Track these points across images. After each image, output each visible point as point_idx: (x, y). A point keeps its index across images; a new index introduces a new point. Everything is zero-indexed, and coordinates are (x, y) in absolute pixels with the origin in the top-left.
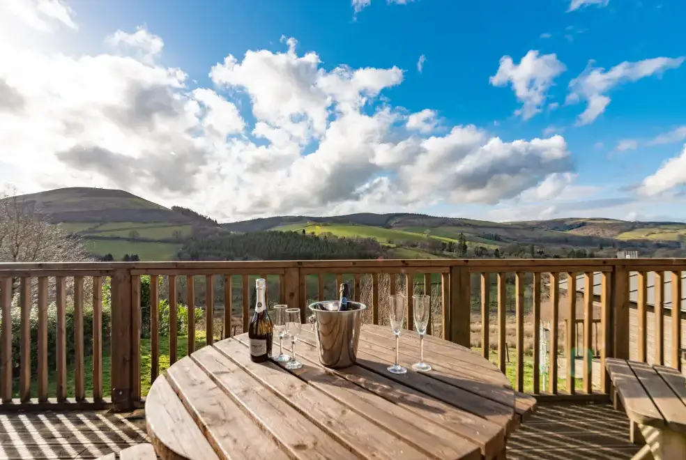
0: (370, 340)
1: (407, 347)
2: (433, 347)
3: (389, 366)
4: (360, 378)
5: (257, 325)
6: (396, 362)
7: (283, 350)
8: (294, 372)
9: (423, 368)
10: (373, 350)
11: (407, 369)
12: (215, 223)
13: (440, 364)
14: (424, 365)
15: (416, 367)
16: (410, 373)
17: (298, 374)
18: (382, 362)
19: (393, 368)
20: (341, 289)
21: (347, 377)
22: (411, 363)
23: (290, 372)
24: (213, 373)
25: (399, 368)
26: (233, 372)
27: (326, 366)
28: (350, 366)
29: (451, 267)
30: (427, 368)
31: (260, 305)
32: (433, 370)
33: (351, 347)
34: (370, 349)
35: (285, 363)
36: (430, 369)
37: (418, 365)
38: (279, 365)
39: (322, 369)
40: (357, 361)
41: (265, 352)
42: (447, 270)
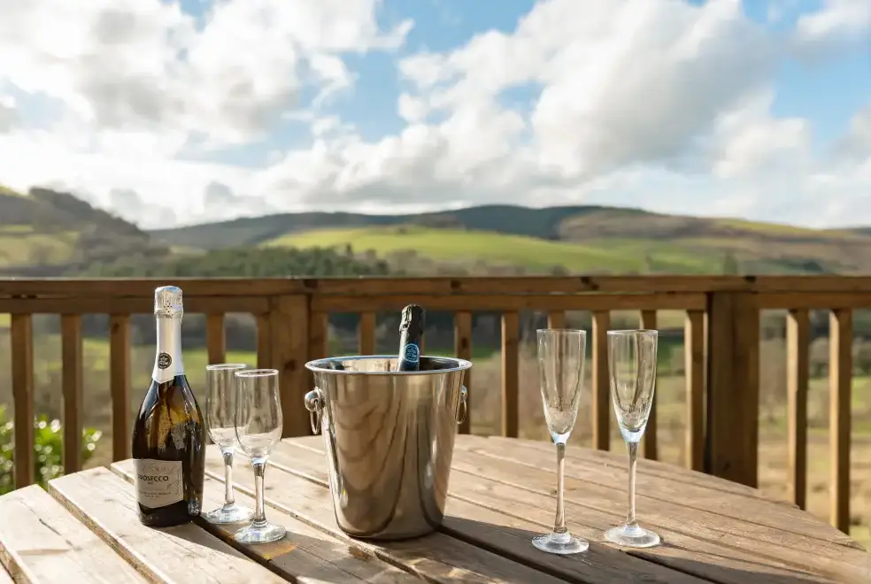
0: (492, 474)
1: (592, 487)
2: (664, 488)
3: (538, 535)
4: (450, 566)
5: (156, 419)
6: (558, 524)
7: (233, 495)
8: (257, 550)
9: (637, 540)
10: (495, 497)
11: (591, 543)
12: (132, 229)
13: (684, 528)
14: (639, 532)
15: (616, 538)
16: (596, 552)
17: (267, 556)
18: (517, 525)
19: (549, 539)
20: (403, 322)
21: (412, 564)
22: (601, 530)
23: (246, 551)
24: (20, 553)
25: (566, 538)
26: (78, 549)
27: (353, 536)
28: (424, 536)
29: (710, 295)
30: (647, 539)
31: (165, 361)
32: (664, 544)
33: (428, 485)
34: (489, 494)
35: (236, 526)
36: (657, 541)
37: (622, 531)
38: (217, 534)
39: (342, 545)
40: (446, 524)
41: (181, 497)
42: (701, 302)
